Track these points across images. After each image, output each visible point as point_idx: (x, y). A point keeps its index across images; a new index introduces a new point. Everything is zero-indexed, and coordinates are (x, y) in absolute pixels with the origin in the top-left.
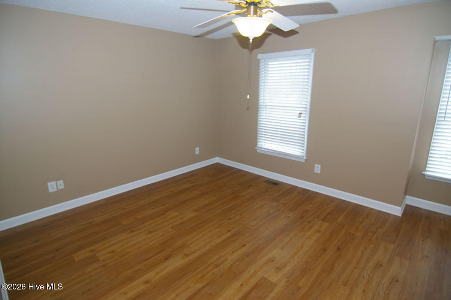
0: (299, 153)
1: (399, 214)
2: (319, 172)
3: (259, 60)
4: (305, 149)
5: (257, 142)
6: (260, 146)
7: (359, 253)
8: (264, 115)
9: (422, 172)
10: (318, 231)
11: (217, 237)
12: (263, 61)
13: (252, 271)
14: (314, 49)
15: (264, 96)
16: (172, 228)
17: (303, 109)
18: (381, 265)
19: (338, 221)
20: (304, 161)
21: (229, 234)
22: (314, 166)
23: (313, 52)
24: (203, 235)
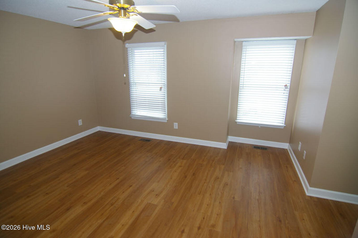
0: (162, 116)
1: (225, 147)
2: (177, 128)
3: (127, 48)
4: (166, 113)
5: (131, 111)
6: (134, 114)
7: (206, 174)
8: (135, 90)
9: (235, 120)
10: (180, 166)
11: (108, 185)
12: (130, 49)
13: (140, 201)
14: (166, 42)
15: (133, 75)
16: (67, 186)
17: (162, 85)
18: (218, 178)
19: (192, 158)
20: (166, 121)
21: (118, 181)
22: (173, 124)
23: (165, 44)
24: (97, 186)
